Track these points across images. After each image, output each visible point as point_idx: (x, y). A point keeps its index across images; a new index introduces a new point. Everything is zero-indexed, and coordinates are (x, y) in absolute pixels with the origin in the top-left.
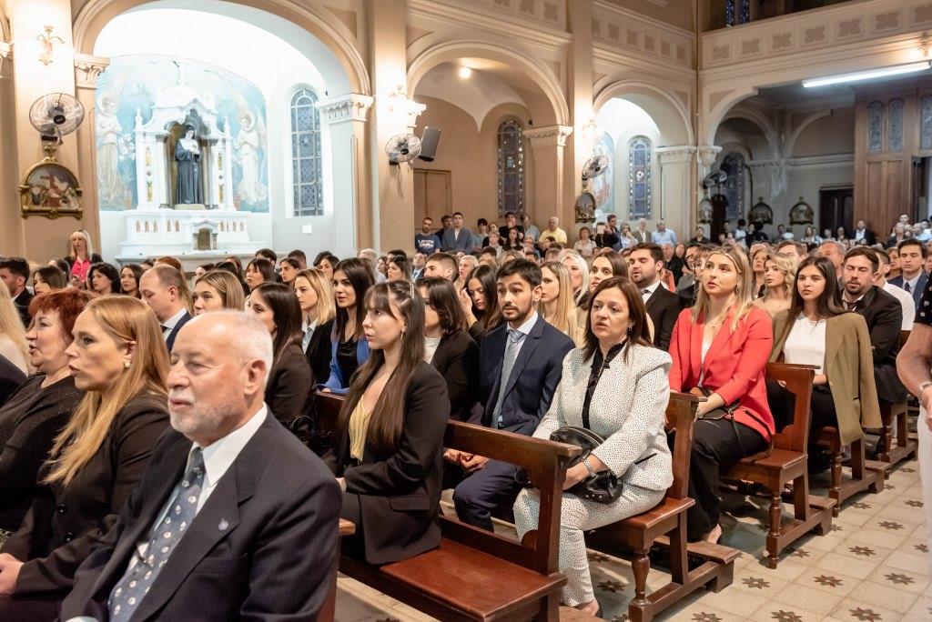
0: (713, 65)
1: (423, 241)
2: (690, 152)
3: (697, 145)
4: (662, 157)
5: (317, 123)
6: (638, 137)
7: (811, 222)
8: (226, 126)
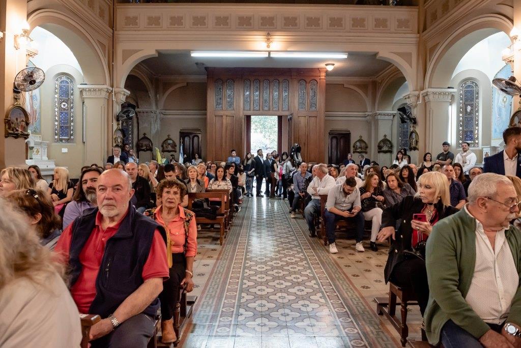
0: (125, 29)
2: (107, 91)
3: (112, 86)
4: (84, 93)
6: (63, 74)
7: (175, 151)
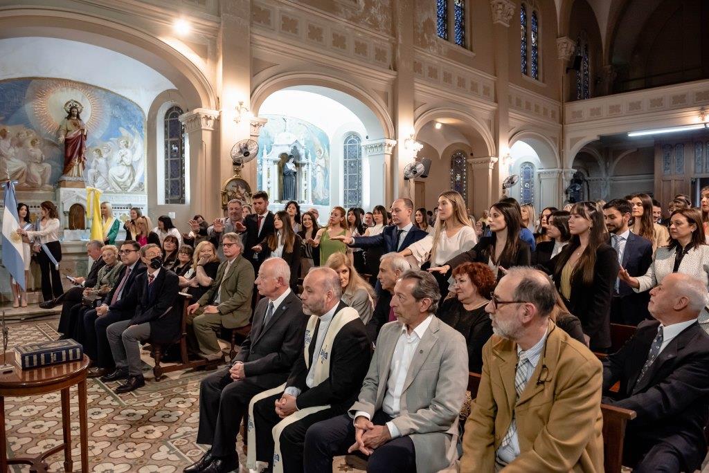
0: (572, 122)
3: (562, 168)
4: (541, 175)
5: (360, 154)
8: (309, 155)
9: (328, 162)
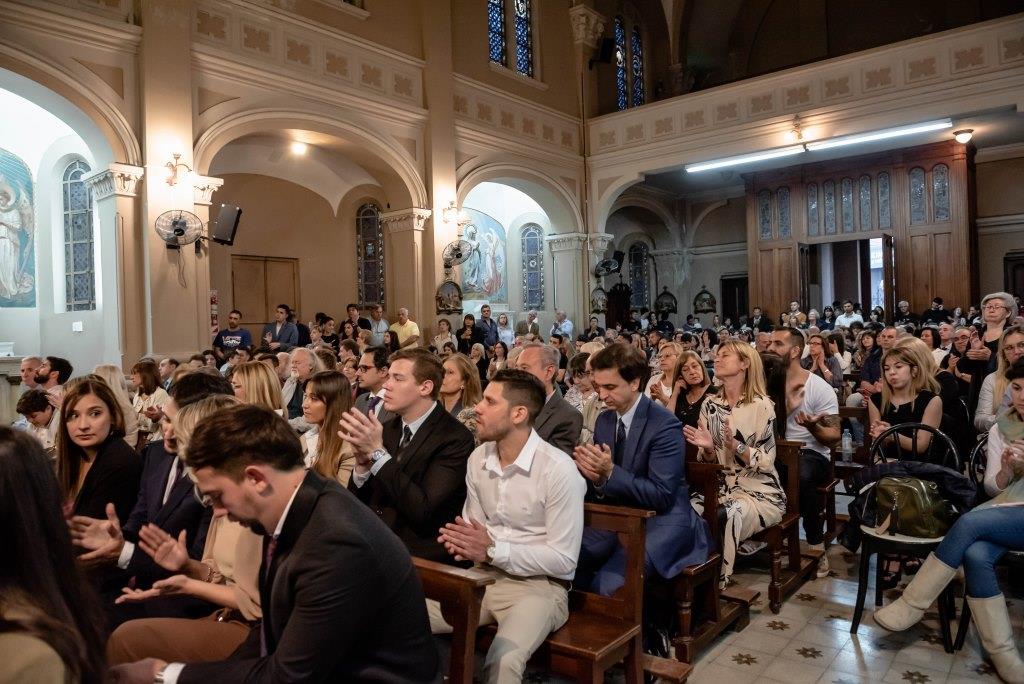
0: (600, 151)
1: (228, 337)
2: (580, 240)
3: (587, 232)
4: (553, 246)
5: (91, 201)
6: (530, 224)
7: (714, 311)
9: (31, 217)
